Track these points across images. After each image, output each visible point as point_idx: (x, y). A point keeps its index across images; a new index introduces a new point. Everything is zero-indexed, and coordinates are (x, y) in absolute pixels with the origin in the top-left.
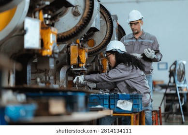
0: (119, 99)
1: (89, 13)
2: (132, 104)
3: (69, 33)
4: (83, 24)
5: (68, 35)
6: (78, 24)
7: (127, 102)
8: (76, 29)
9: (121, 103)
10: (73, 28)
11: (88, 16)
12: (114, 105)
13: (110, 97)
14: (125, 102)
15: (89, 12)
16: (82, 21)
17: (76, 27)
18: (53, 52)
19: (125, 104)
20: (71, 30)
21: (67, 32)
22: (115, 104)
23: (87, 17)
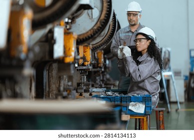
0: (131, 102)
1: (107, 16)
2: (144, 106)
3: (86, 36)
4: (101, 26)
5: (84, 38)
6: (94, 26)
7: (139, 104)
8: (93, 31)
9: (133, 106)
10: (90, 30)
11: (106, 18)
12: (125, 108)
13: (121, 99)
14: (137, 105)
15: (107, 14)
16: (99, 23)
17: (92, 29)
18: (75, 59)
19: (138, 106)
20: (88, 32)
21: (84, 34)
22: (127, 107)
23: (105, 20)
